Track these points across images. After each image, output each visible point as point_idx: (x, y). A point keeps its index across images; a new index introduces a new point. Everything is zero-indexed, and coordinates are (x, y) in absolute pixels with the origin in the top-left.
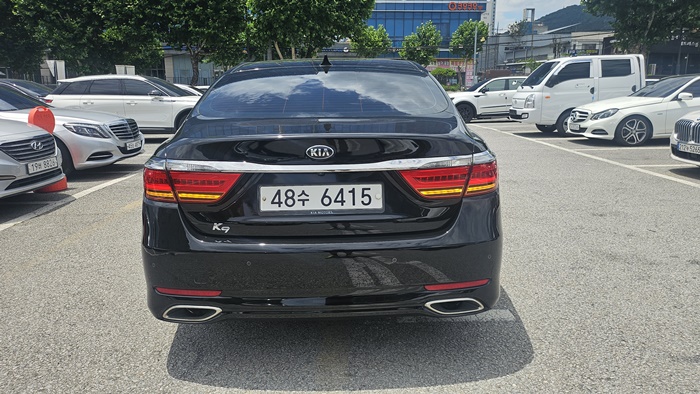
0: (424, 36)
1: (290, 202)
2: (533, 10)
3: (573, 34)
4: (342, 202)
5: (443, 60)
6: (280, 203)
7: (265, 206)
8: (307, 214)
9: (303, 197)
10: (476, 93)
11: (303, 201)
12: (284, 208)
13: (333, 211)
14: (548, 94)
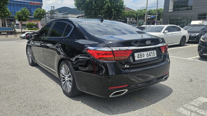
0: (24, 12)
1: (141, 57)
2: (54, 7)
3: (69, 15)
4: (150, 55)
5: (30, 20)
6: (139, 57)
7: (136, 59)
8: (145, 59)
9: (143, 55)
11: (143, 56)
12: (140, 59)
13: (149, 58)
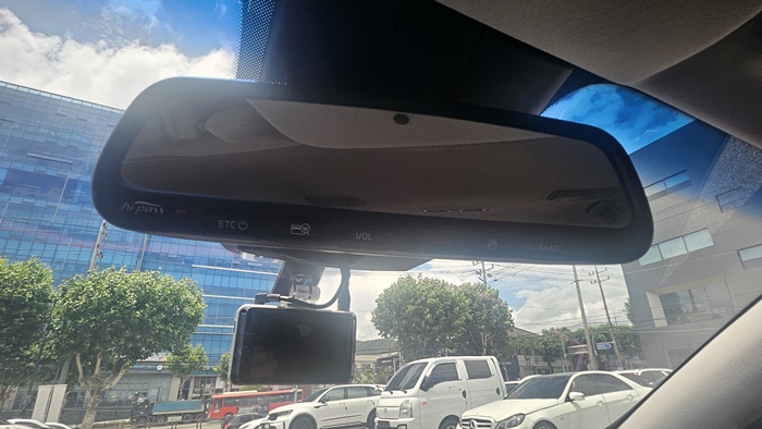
10: (316, 403)
14: (424, 400)
